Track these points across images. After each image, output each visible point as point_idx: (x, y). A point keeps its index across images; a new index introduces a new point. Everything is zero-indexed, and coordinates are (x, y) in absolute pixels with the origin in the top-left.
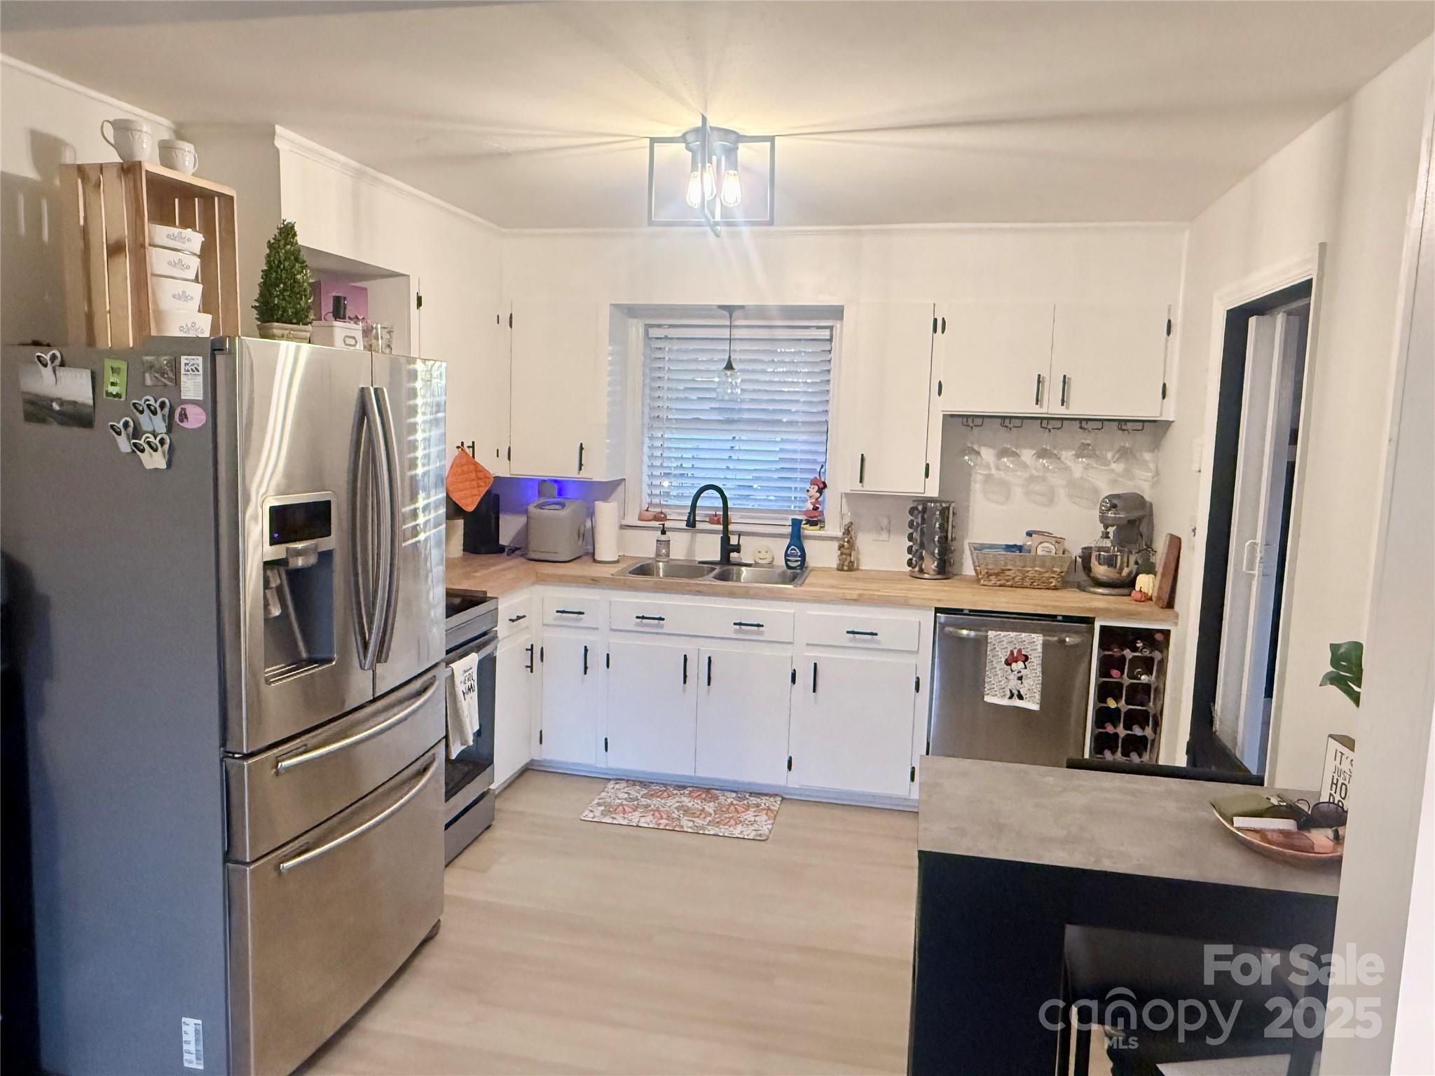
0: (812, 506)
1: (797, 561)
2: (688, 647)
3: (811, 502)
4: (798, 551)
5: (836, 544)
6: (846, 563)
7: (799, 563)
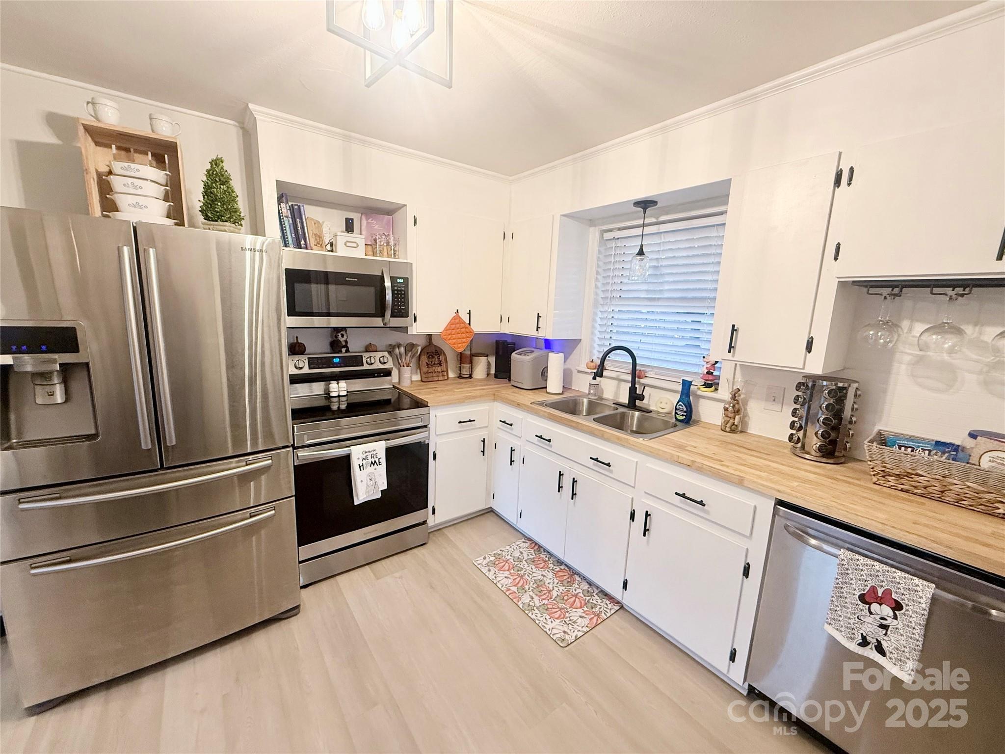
0: (706, 371)
1: (683, 415)
2: (564, 466)
3: (707, 368)
4: (684, 407)
5: (722, 406)
6: (728, 425)
7: (684, 417)
